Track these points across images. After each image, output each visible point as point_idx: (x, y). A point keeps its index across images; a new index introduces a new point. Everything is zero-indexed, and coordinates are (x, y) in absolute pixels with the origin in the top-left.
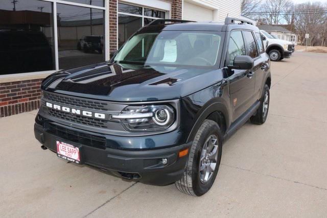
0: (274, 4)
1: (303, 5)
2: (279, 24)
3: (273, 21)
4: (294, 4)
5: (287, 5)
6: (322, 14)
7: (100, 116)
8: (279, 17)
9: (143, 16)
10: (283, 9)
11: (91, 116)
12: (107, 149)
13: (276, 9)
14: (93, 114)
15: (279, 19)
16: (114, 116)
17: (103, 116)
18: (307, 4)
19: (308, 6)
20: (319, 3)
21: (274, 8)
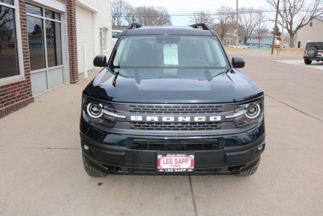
0: (115, 7)
1: (140, 8)
2: (122, 25)
3: (116, 23)
4: (134, 7)
5: (127, 8)
6: (157, 17)
7: (216, 118)
8: (122, 19)
9: (44, 18)
10: (125, 12)
11: (204, 120)
12: (225, 148)
13: (118, 11)
14: (208, 118)
15: (121, 20)
16: (226, 117)
17: (219, 118)
18: (144, 7)
19: (145, 9)
20: (153, 7)
21: (116, 10)
